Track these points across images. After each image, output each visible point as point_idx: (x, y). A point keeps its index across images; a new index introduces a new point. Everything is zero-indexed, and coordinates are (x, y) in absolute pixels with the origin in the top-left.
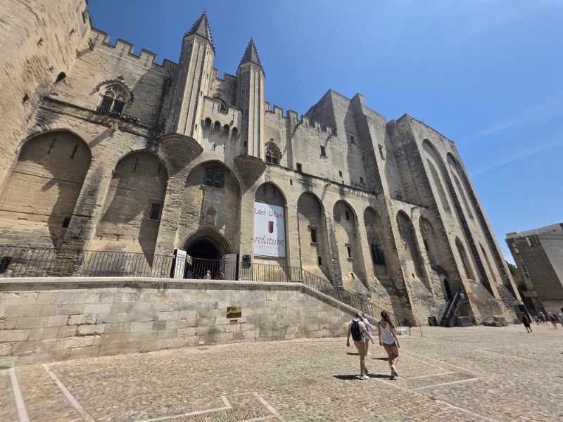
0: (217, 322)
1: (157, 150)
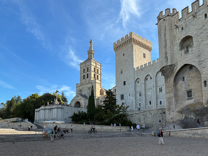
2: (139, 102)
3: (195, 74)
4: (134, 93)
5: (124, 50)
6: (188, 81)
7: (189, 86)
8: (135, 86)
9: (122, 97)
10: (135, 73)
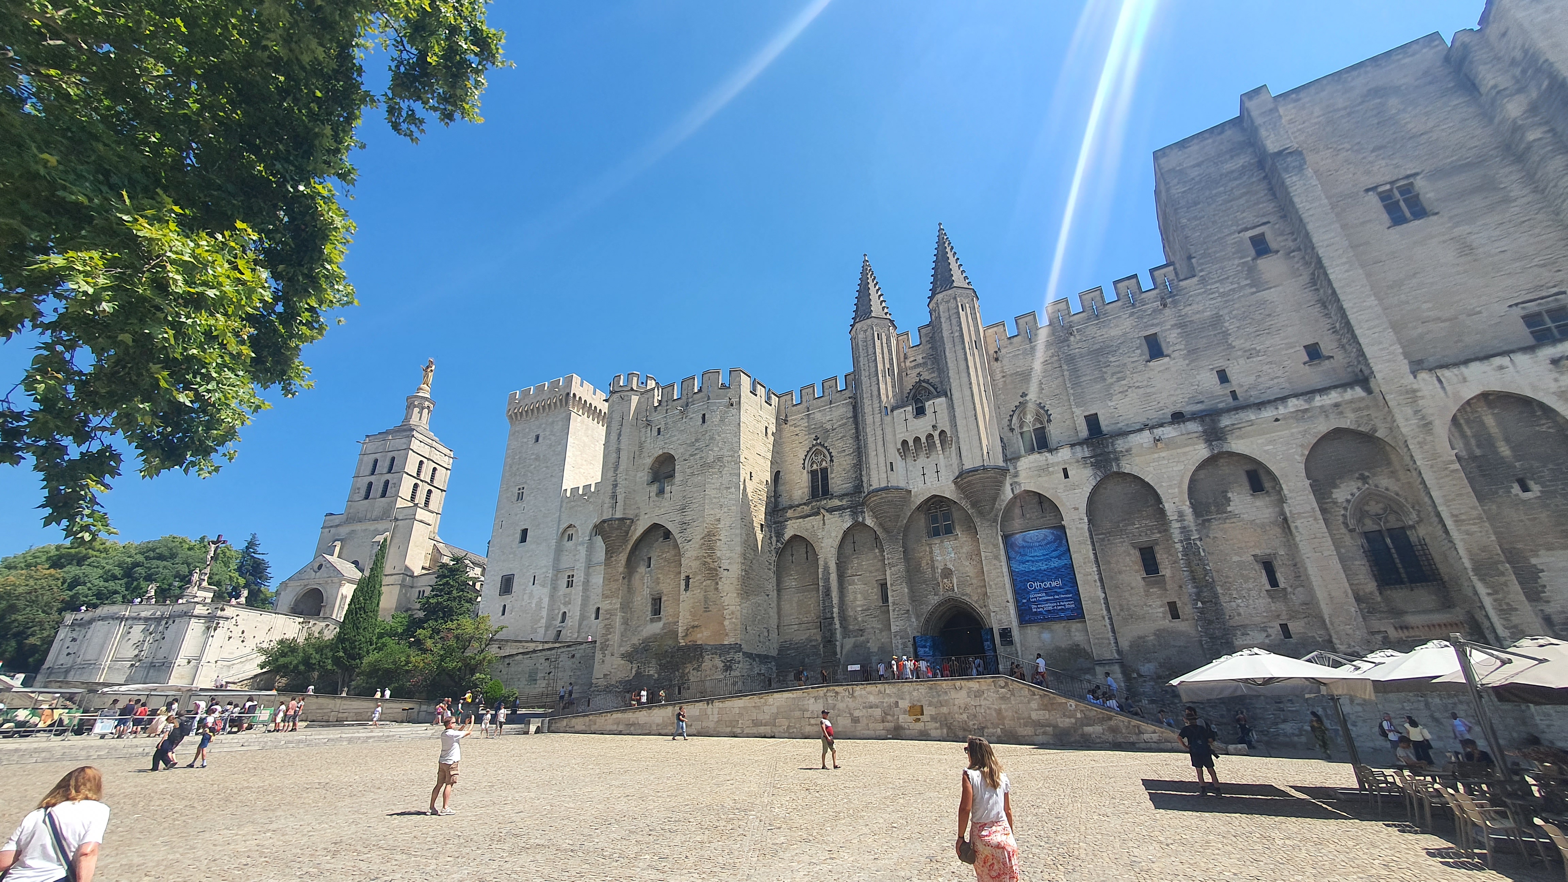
0: (901, 720)
1: (864, 518)
2: (562, 606)
3: (673, 553)
4: (550, 575)
5: (541, 425)
6: (658, 568)
7: (659, 583)
8: (559, 551)
9: (507, 585)
10: (564, 505)
